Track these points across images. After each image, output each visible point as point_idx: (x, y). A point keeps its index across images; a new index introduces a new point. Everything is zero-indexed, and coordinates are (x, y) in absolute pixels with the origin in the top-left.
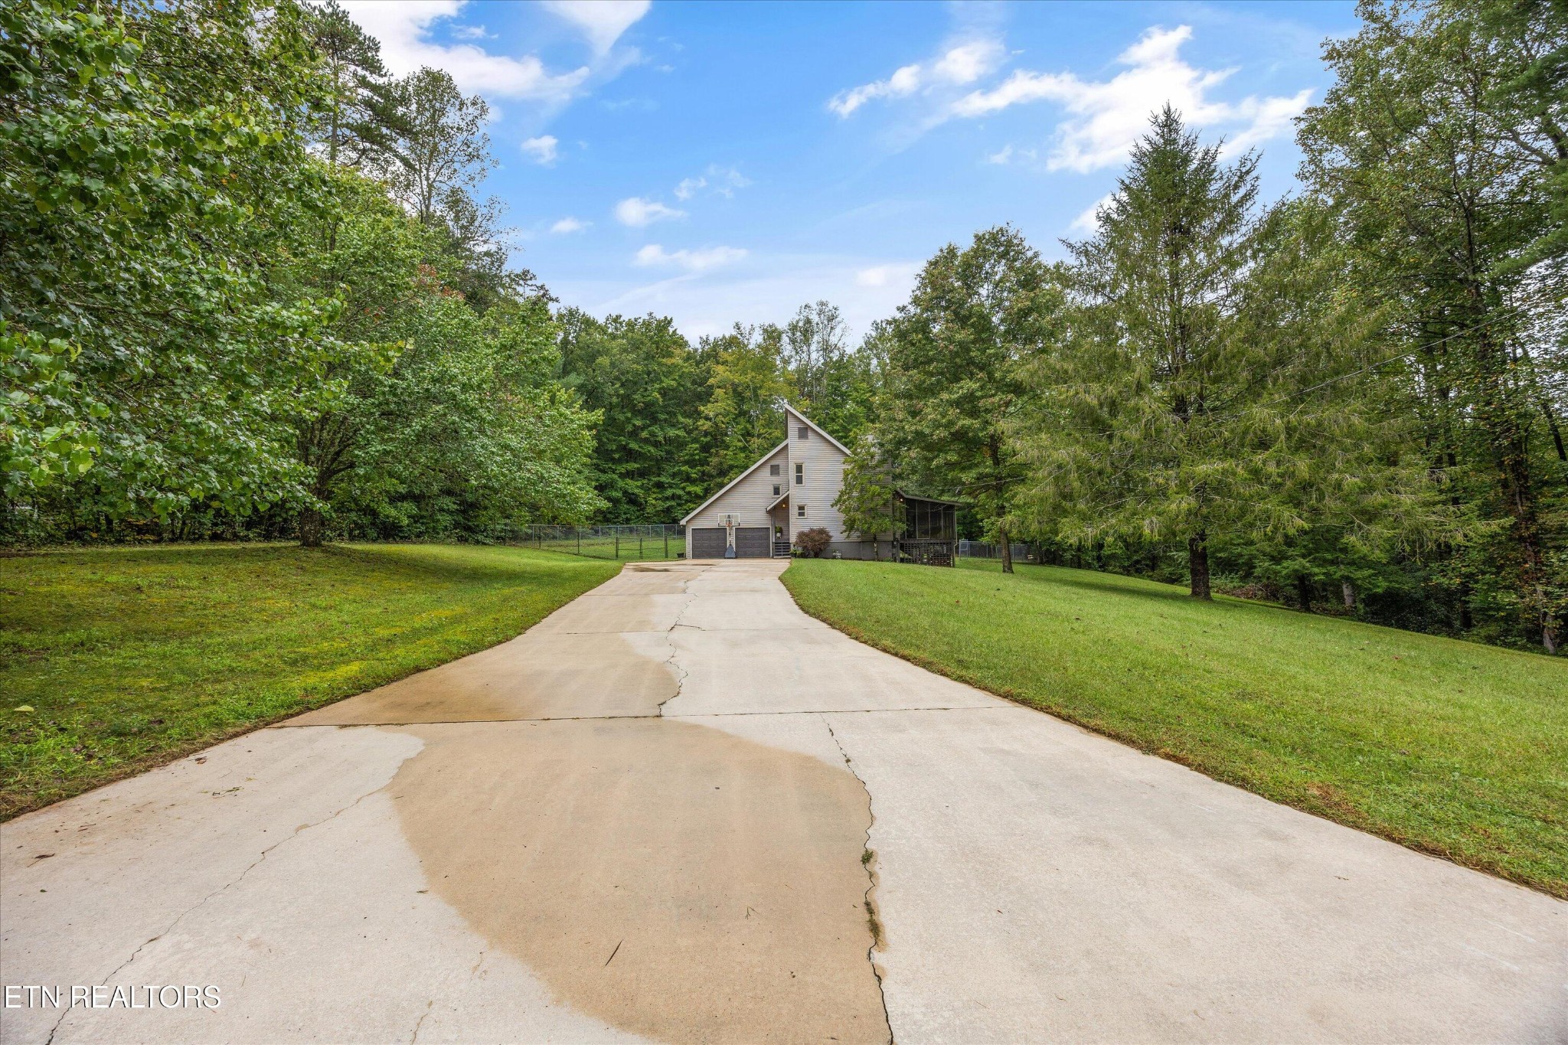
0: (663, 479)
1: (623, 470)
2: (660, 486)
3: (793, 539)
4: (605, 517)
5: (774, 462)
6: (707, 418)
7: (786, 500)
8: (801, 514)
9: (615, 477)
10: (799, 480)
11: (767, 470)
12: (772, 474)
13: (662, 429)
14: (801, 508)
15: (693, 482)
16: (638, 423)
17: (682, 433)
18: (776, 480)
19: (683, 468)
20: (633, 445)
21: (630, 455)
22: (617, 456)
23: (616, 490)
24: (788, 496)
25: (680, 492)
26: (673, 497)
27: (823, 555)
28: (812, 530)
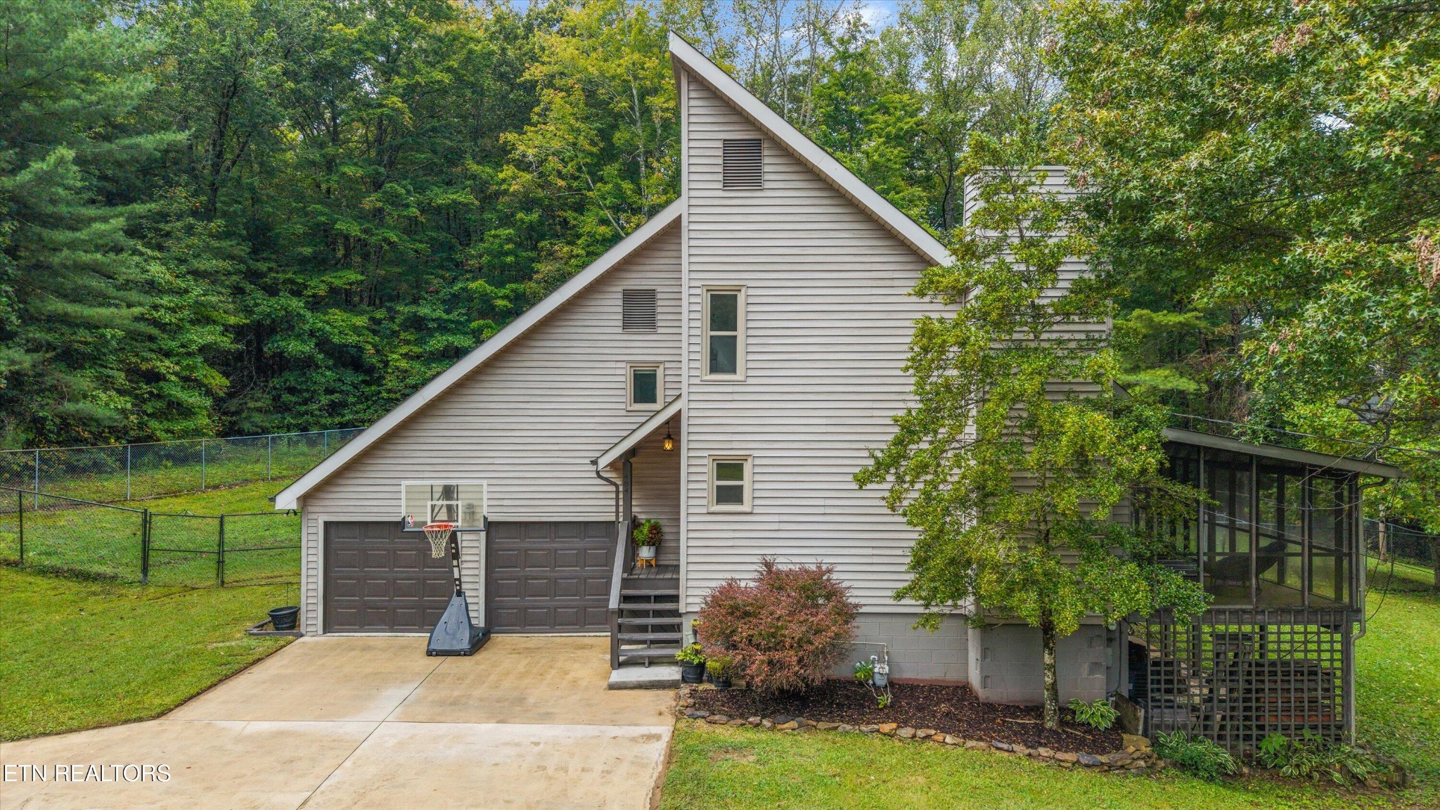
0: (424, 311)
1: (322, 290)
2: (417, 324)
4: (276, 399)
5: (636, 281)
6: (523, 165)
7: (672, 429)
8: (730, 495)
9: (296, 304)
10: (722, 358)
11: (611, 305)
12: (628, 323)
14: (728, 472)
18: (641, 349)
19: (473, 285)
24: (677, 418)
27: (817, 676)
28: (773, 579)
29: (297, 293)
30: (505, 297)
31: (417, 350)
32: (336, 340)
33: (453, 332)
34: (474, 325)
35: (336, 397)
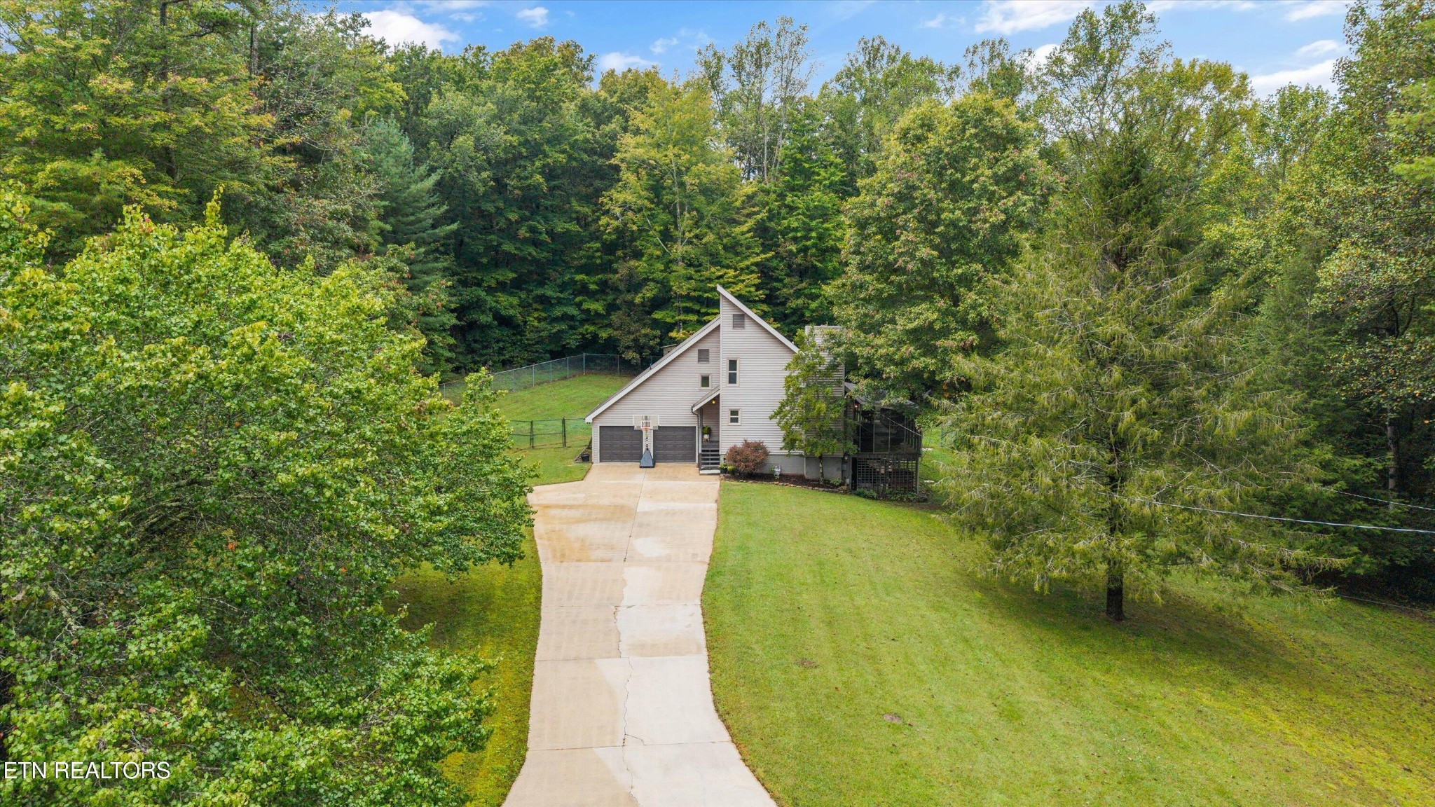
0: (549, 293)
1: (492, 283)
2: (544, 300)
3: (724, 449)
5: (703, 346)
7: (716, 401)
8: (734, 420)
10: (732, 379)
11: (694, 355)
12: (700, 360)
13: (546, 220)
14: (734, 413)
15: (592, 295)
16: (513, 217)
17: (574, 227)
18: (705, 369)
20: (508, 247)
21: (500, 260)
22: (485, 260)
23: (483, 312)
24: (718, 397)
25: (572, 311)
26: (565, 317)
27: (758, 471)
28: (747, 444)
29: (479, 285)
30: (594, 283)
31: (544, 315)
32: (503, 313)
33: (565, 305)
34: (578, 299)
35: (501, 344)
